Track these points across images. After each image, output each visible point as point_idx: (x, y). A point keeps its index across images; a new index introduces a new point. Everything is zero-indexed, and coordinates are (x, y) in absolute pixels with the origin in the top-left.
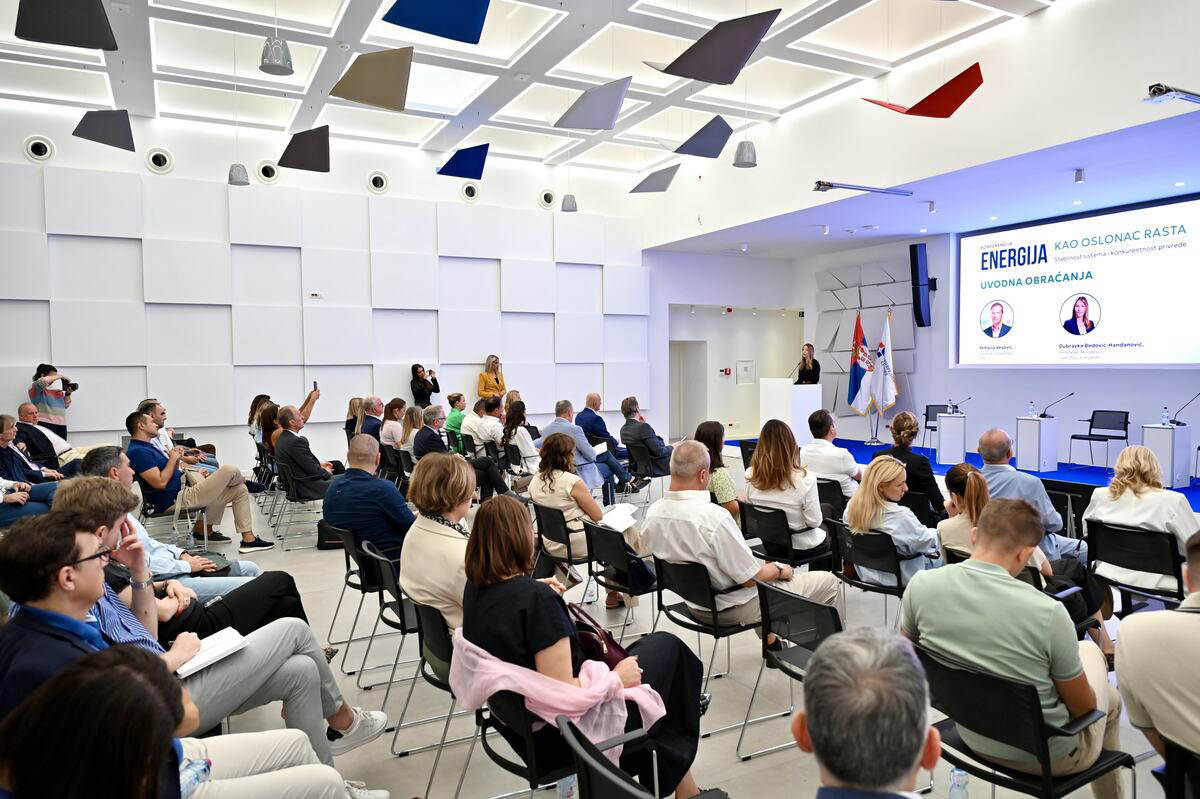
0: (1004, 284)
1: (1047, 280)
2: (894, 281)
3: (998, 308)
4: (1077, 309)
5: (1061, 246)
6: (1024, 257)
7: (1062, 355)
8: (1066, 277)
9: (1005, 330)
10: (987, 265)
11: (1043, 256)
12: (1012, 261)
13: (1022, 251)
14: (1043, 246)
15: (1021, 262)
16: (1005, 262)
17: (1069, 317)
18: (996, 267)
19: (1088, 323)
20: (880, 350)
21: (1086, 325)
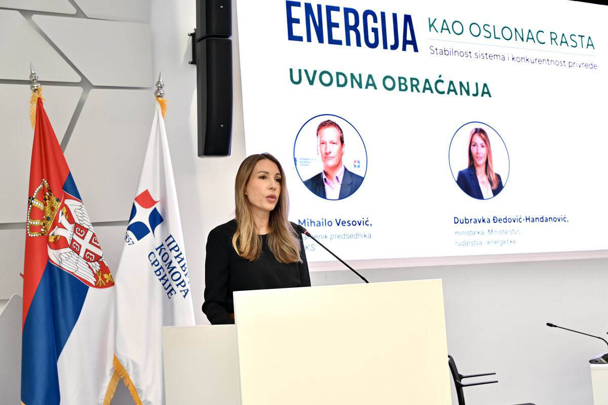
0: (341, 80)
1: (421, 87)
4: (474, 150)
5: (438, 25)
6: (375, 30)
8: (451, 90)
9: (352, 184)
10: (299, 30)
11: (409, 38)
12: (353, 34)
13: (370, 18)
14: (408, 19)
15: (372, 40)
16: (339, 33)
18: (321, 40)
19: (493, 177)
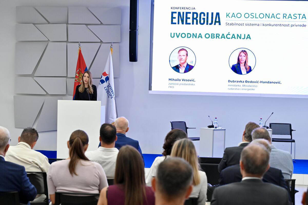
0: (189, 36)
1: (220, 37)
2: (102, 24)
3: (183, 53)
4: (240, 58)
5: (230, 15)
6: (204, 19)
7: (230, 87)
8: (233, 36)
9: (189, 68)
10: (175, 21)
11: (217, 20)
12: (195, 21)
13: (202, 15)
14: (218, 14)
15: (202, 22)
16: (190, 21)
17: (235, 62)
18: (183, 23)
19: (248, 67)
20: (104, 78)
21: (246, 68)
